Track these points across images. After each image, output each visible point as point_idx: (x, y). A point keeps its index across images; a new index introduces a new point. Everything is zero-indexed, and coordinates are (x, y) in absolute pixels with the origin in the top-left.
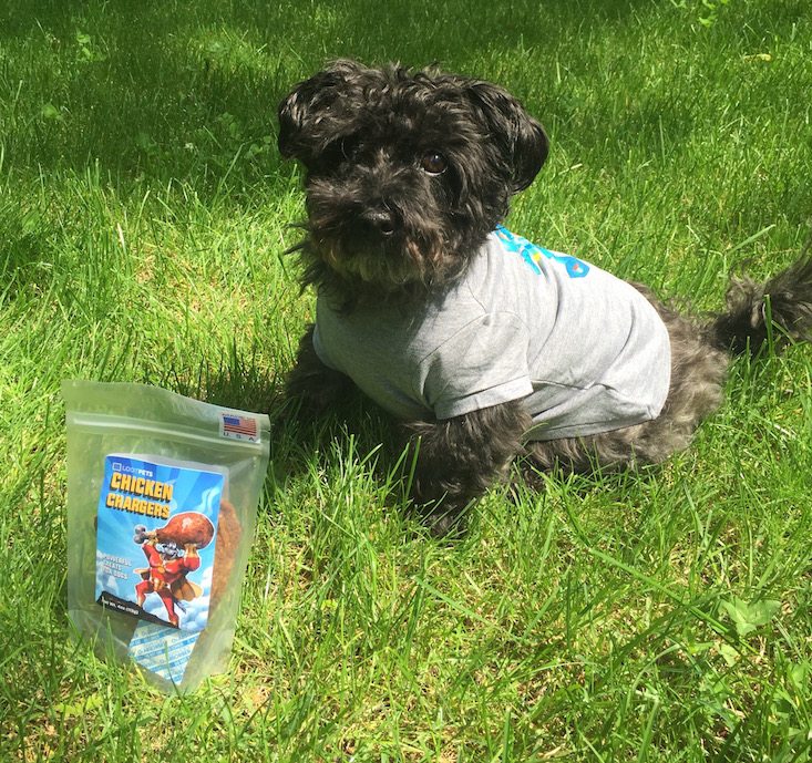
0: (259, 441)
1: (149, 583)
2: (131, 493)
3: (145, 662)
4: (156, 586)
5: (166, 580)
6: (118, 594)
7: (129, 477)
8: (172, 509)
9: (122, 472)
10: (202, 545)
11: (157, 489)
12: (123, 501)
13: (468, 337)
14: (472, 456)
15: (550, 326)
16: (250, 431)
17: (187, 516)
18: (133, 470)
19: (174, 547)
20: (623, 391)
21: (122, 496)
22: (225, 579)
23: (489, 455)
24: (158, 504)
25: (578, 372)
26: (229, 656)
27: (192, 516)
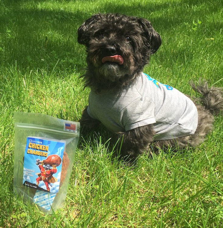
0: (76, 132)
1: (40, 178)
2: (35, 149)
3: (39, 203)
4: (43, 178)
5: (46, 177)
6: (30, 182)
7: (34, 144)
8: (48, 154)
9: (32, 143)
10: (58, 165)
11: (44, 148)
12: (32, 151)
13: (136, 103)
14: (137, 142)
15: (161, 104)
16: (74, 128)
17: (53, 156)
18: (36, 142)
19: (49, 166)
20: (184, 126)
21: (32, 150)
22: (64, 177)
23: (142, 142)
24: (43, 152)
25: (170, 119)
26: (64, 202)
27: (55, 156)
